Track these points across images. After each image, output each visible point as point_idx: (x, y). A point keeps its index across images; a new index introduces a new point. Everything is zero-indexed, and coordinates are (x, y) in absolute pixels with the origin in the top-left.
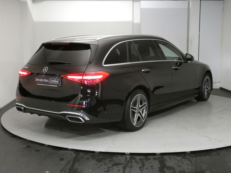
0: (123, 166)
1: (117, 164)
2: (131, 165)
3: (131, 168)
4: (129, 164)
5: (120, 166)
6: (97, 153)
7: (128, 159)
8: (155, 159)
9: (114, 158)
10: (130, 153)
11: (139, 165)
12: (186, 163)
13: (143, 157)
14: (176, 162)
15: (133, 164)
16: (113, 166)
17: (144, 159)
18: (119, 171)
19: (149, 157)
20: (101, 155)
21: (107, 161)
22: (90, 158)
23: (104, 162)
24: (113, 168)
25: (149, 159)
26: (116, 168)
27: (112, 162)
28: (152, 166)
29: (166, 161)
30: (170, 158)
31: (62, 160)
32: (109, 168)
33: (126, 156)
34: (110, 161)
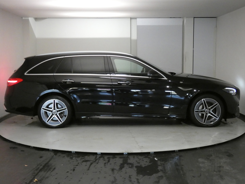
0: (91, 162)
1: (86, 161)
2: (98, 162)
4: (97, 161)
6: (73, 153)
7: (98, 157)
8: (120, 158)
9: (86, 157)
10: (101, 153)
11: (105, 162)
12: (145, 161)
13: (111, 156)
14: (138, 160)
15: (100, 161)
16: (82, 162)
17: (111, 158)
18: (86, 165)
19: (116, 156)
20: (76, 154)
21: (79, 159)
22: (66, 157)
24: (82, 163)
25: (116, 158)
26: (84, 163)
27: (83, 160)
28: (116, 163)
29: (130, 159)
30: (134, 157)
31: (41, 157)
32: (78, 164)
33: (97, 155)
34: (81, 159)
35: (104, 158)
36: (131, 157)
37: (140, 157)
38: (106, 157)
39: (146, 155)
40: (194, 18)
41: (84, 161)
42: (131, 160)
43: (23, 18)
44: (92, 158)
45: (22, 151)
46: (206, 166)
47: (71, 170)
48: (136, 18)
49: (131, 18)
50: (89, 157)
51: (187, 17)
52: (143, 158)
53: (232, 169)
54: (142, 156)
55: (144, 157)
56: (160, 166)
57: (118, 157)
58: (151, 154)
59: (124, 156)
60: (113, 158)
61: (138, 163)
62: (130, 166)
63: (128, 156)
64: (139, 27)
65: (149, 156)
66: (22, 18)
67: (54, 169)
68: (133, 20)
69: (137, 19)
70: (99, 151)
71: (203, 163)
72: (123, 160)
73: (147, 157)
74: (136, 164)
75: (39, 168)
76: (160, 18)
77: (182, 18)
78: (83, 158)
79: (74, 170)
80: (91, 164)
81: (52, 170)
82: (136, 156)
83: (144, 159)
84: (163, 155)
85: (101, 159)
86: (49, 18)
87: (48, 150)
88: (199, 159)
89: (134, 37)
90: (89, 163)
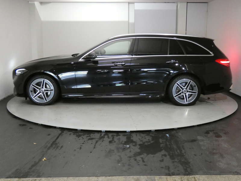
0: (97, 140)
3: (103, 141)
4: (102, 139)
5: (93, 140)
6: (79, 130)
7: (102, 135)
8: (124, 135)
9: (92, 135)
10: (105, 131)
11: (109, 140)
12: (147, 138)
13: (115, 134)
14: (140, 138)
15: (104, 139)
16: (88, 140)
17: (115, 136)
18: (92, 143)
19: (120, 134)
20: (82, 132)
21: (85, 137)
22: (72, 134)
23: (82, 137)
24: (88, 141)
25: (120, 135)
26: (90, 141)
27: (89, 137)
29: (133, 137)
30: (137, 135)
31: (49, 135)
32: (84, 141)
33: (102, 133)
34: (87, 136)
35: (108, 135)
36: (134, 135)
37: (142, 135)
38: (110, 135)
39: (148, 133)
40: (187, 3)
41: (89, 139)
42: (135, 138)
43: (30, 2)
44: (97, 136)
45: (30, 128)
46: (206, 144)
47: (78, 148)
48: (133, 3)
49: (129, 3)
50: (94, 135)
51: (180, 2)
53: (230, 147)
54: (144, 134)
55: (146, 134)
56: (162, 144)
57: (121, 134)
58: (153, 131)
59: (127, 134)
60: (117, 136)
61: (141, 141)
62: (134, 144)
63: (131, 134)
64: (136, 11)
65: (151, 134)
66: (28, 2)
67: (62, 147)
68: (131, 5)
69: (135, 3)
70: (103, 129)
71: (203, 140)
72: (127, 138)
73: (149, 135)
74: (139, 142)
75: (47, 146)
76: (155, 3)
77: (176, 3)
78: (88, 135)
79: (81, 148)
80: (97, 142)
81: (59, 148)
82: (138, 134)
83: (146, 136)
84: (164, 133)
85: (106, 136)
86: (53, 2)
87: (55, 127)
88: (198, 137)
89: (132, 20)
90: (94, 141)
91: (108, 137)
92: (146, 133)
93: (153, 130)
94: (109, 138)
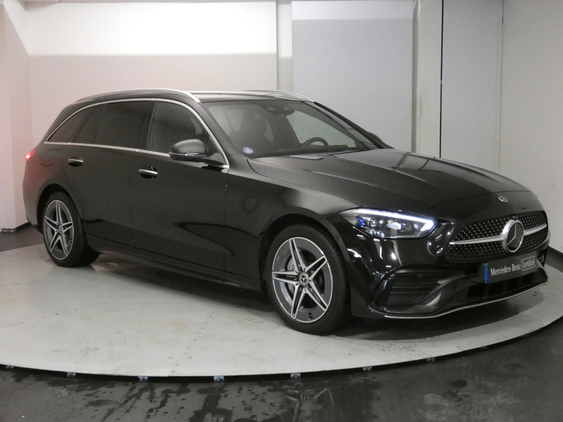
2: (132, 406)
3: (128, 411)
4: (130, 403)
9: (103, 389)
11: (151, 406)
12: (269, 401)
13: (174, 387)
14: (248, 398)
15: (137, 403)
17: (174, 392)
24: (84, 411)
27: (92, 399)
28: (182, 408)
29: (226, 396)
30: (240, 389)
33: (136, 385)
34: (87, 395)
35: (152, 390)
36: (232, 390)
37: (258, 389)
38: (159, 390)
39: (277, 383)
41: (91, 403)
44: (119, 392)
46: (444, 419)
50: (110, 390)
52: (264, 393)
54: (265, 385)
55: (271, 387)
57: (193, 388)
58: (294, 378)
59: (213, 386)
60: (179, 393)
61: (246, 409)
63: (224, 386)
65: (285, 387)
68: (282, 7)
71: (437, 408)
72: (207, 400)
73: (279, 390)
74: (239, 414)
78: (92, 392)
80: (111, 412)
82: (245, 387)
83: (269, 393)
84: (326, 382)
85: (146, 394)
88: (426, 396)
89: (287, 52)
90: (103, 409)
91: (151, 398)
92: (270, 385)
93: (295, 374)
94: (151, 401)
